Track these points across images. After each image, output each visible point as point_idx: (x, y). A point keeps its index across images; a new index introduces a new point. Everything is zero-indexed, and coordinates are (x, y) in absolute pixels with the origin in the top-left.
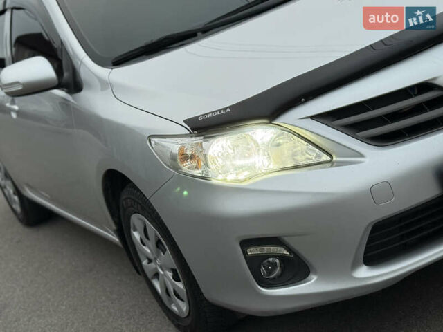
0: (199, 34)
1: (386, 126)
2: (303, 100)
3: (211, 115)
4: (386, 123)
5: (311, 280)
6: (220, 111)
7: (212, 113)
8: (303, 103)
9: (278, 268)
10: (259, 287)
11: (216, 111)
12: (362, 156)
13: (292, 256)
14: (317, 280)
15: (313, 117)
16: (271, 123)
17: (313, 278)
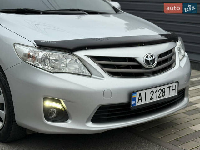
0: (41, 13)
1: (115, 69)
2: (87, 48)
3: (47, 42)
4: (115, 68)
5: (68, 122)
6: (51, 41)
7: (48, 41)
8: (86, 49)
9: (55, 114)
10: (45, 120)
11: (50, 41)
12: (103, 77)
13: (64, 110)
14: (71, 123)
15: (88, 56)
16: (71, 53)
17: (69, 121)
